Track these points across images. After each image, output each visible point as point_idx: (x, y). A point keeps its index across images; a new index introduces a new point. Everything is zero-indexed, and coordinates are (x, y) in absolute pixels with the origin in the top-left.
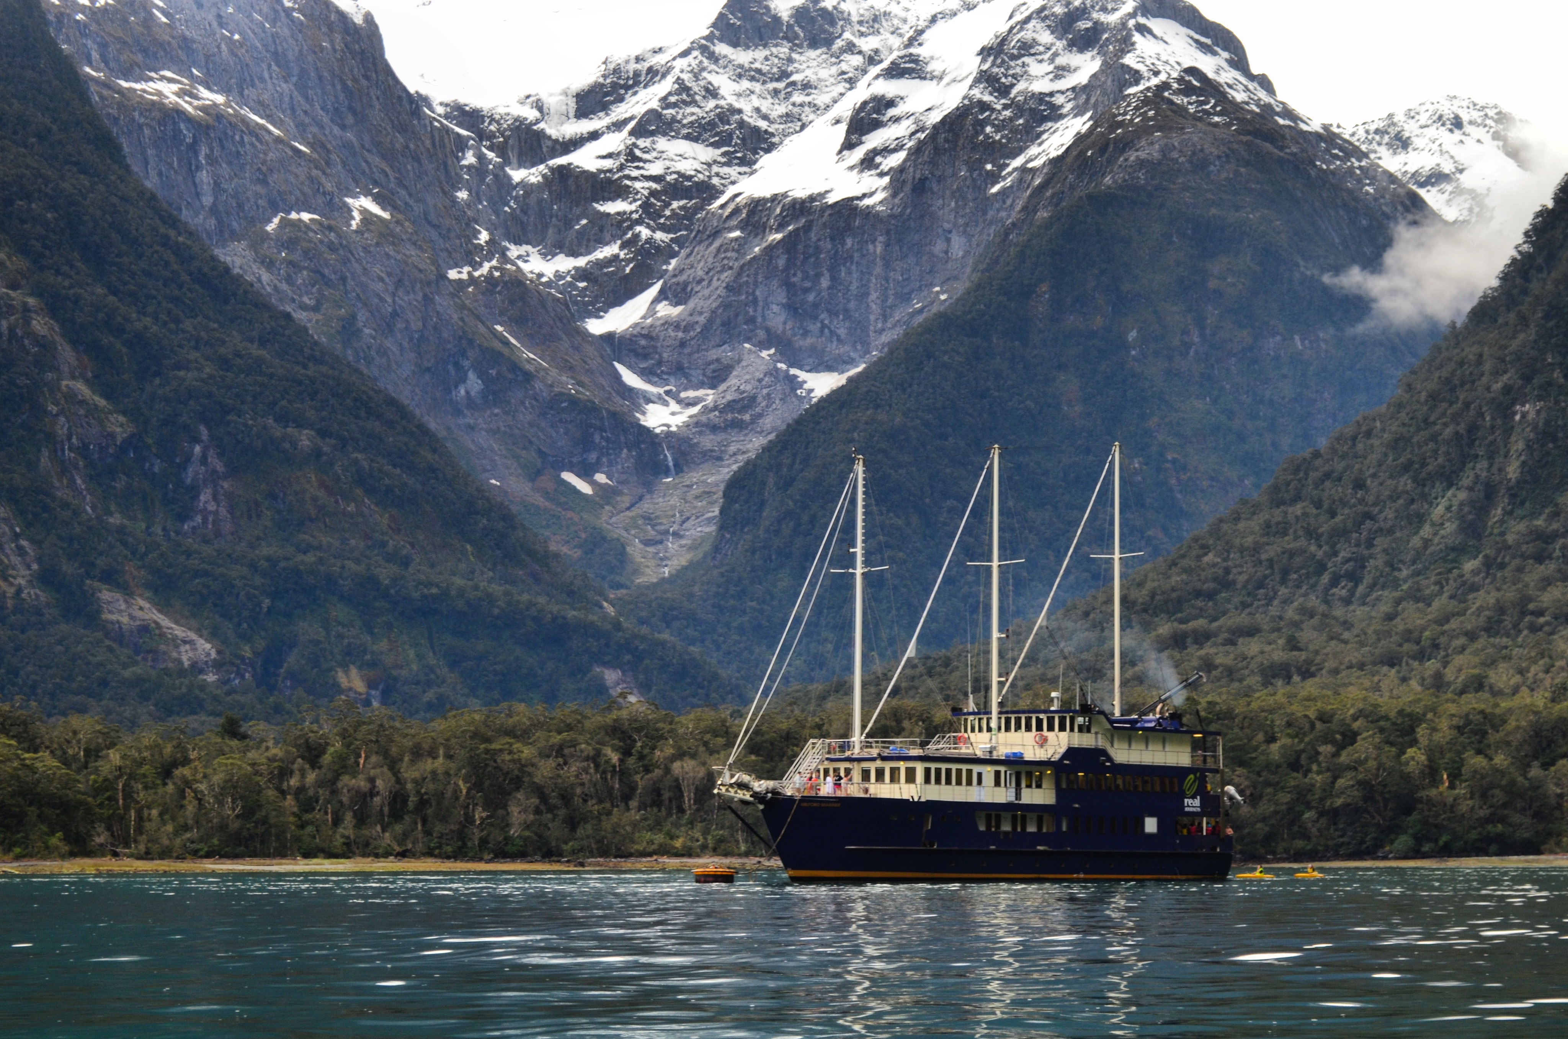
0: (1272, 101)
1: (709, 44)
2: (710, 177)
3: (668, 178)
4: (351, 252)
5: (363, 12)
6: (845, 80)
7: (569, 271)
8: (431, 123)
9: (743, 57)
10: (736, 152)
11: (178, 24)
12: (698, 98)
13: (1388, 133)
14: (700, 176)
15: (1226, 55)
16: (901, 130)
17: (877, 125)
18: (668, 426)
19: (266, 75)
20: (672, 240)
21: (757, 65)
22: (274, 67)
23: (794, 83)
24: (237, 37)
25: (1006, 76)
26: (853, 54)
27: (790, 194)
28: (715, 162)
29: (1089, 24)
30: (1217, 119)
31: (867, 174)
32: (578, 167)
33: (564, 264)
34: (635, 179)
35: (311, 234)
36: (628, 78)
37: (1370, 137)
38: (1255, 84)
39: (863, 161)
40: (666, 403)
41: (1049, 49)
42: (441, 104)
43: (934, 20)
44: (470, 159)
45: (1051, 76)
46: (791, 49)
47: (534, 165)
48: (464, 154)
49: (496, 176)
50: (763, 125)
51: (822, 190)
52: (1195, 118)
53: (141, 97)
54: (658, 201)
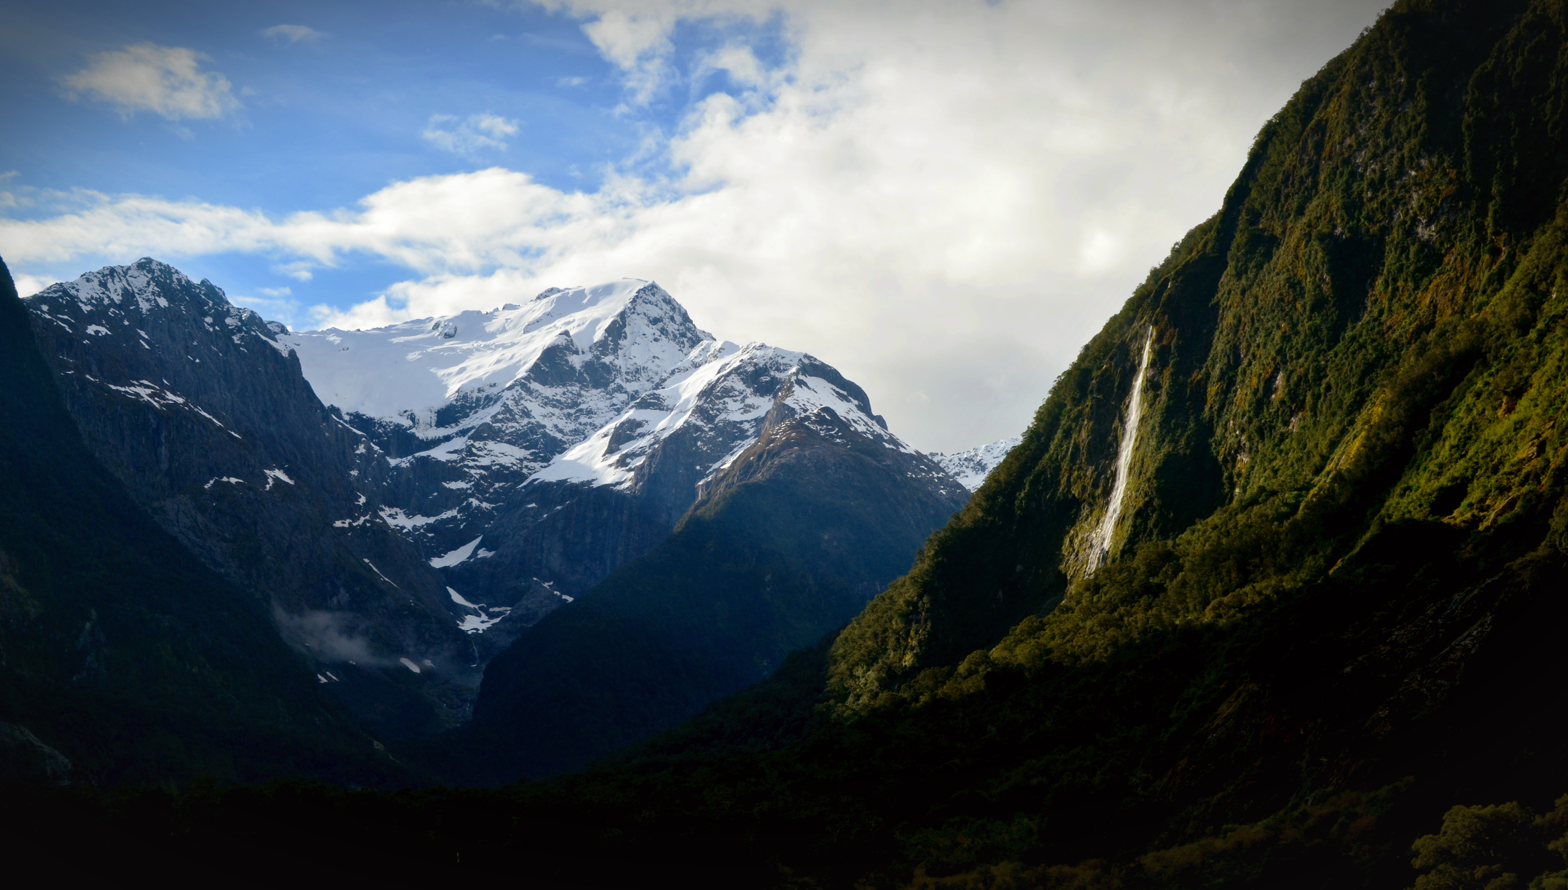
0: (883, 433)
1: (527, 382)
2: (521, 468)
3: (493, 468)
4: (263, 505)
5: (289, 349)
6: (615, 410)
7: (423, 526)
8: (336, 425)
9: (548, 391)
10: (540, 453)
11: (157, 351)
12: (517, 417)
13: (973, 461)
14: (515, 467)
15: (856, 402)
16: (643, 442)
17: (630, 438)
18: (477, 630)
19: (216, 388)
20: (493, 508)
21: (558, 397)
22: (222, 382)
23: (581, 410)
24: (197, 361)
25: (713, 410)
26: (621, 393)
27: (569, 480)
28: (526, 459)
29: (768, 379)
30: (838, 440)
31: (620, 469)
32: (434, 458)
33: (420, 521)
34: (472, 467)
35: (235, 492)
36: (472, 402)
37: (961, 463)
38: (874, 422)
39: (618, 461)
40: (479, 615)
41: (742, 393)
42: (348, 414)
43: (673, 373)
44: (361, 449)
45: (742, 411)
46: (581, 388)
47: (406, 456)
48: (358, 447)
49: (379, 462)
50: (559, 436)
51: (590, 479)
52: (823, 439)
53: (124, 396)
54: (486, 482)
